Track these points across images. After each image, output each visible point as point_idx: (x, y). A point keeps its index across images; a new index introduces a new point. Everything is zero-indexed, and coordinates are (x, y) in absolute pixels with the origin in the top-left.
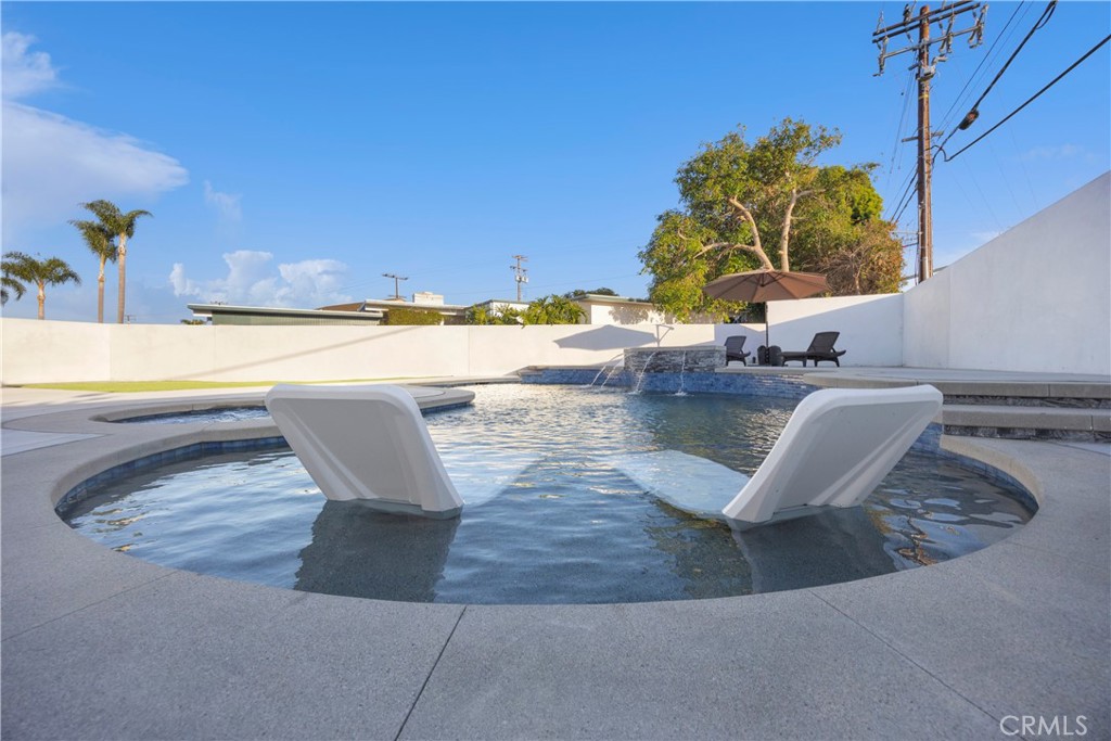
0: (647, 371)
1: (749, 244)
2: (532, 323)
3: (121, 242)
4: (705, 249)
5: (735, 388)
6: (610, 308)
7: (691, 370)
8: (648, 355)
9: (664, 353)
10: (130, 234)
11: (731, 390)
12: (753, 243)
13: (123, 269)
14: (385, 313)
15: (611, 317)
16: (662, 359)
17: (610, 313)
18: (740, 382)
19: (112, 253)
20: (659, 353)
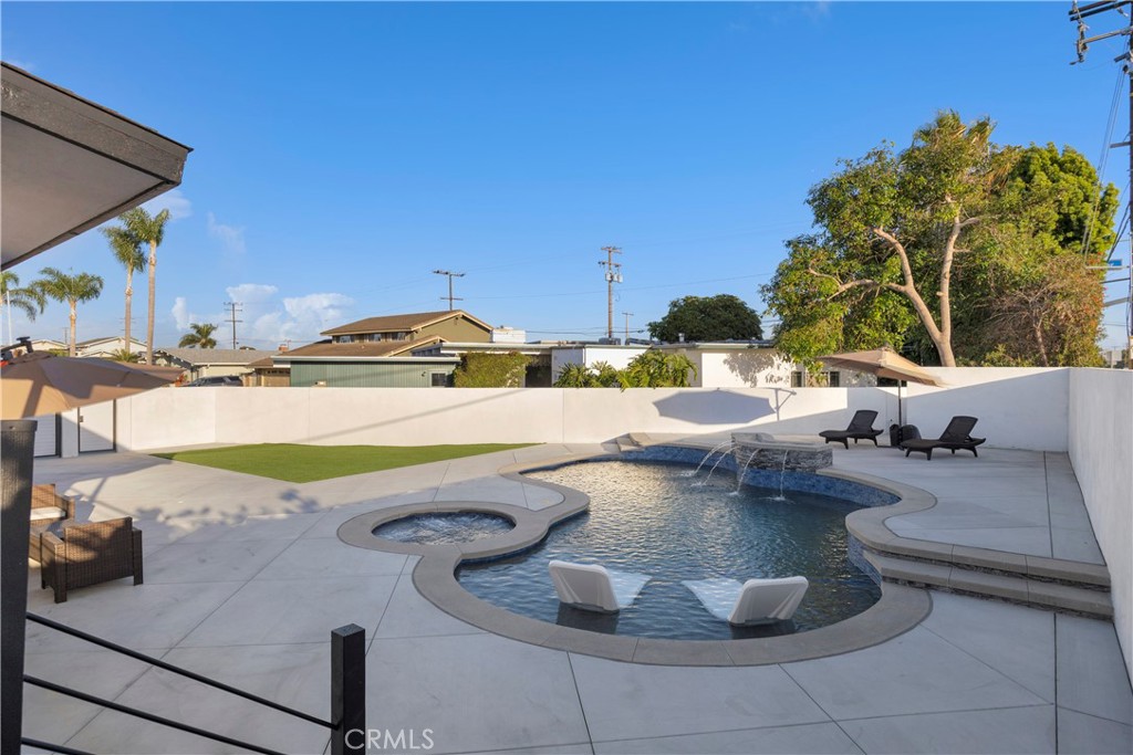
0: (750, 465)
1: (900, 283)
2: (632, 385)
3: (150, 250)
4: (843, 288)
5: (835, 491)
6: (724, 356)
7: (793, 469)
8: (752, 451)
9: (767, 450)
10: (158, 241)
11: (831, 493)
12: (903, 282)
13: (153, 281)
14: (464, 358)
15: (727, 366)
16: (764, 456)
17: (725, 362)
18: (839, 487)
19: (140, 262)
20: (762, 450)
